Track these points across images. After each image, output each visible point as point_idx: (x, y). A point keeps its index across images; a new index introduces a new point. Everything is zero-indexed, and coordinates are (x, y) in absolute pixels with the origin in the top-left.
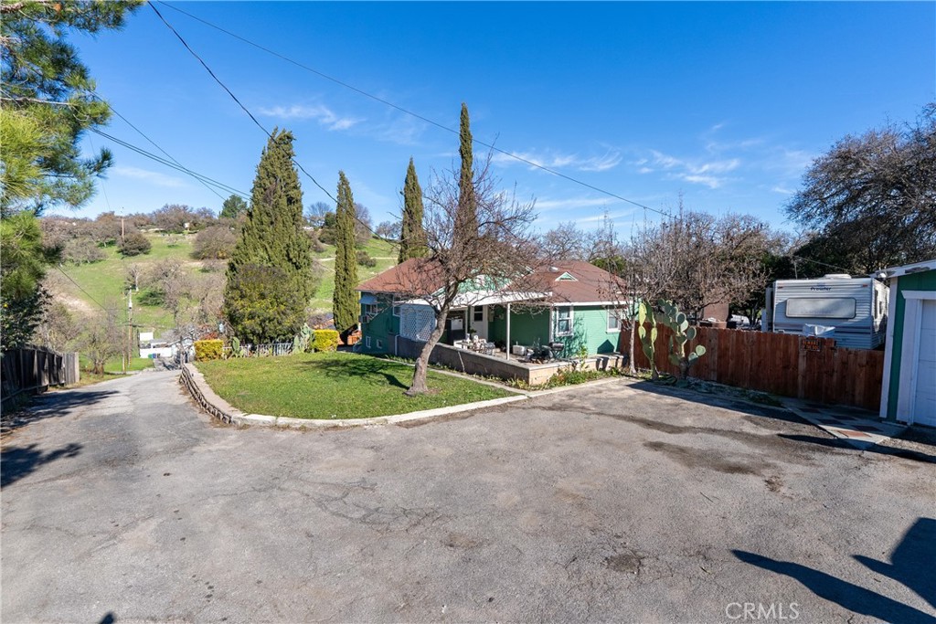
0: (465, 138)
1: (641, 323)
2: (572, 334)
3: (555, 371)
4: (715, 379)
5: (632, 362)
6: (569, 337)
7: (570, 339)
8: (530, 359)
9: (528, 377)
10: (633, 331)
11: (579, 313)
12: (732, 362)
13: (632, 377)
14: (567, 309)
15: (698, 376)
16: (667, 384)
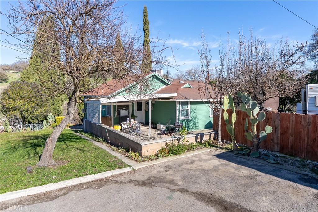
0: (146, 22)
1: (225, 110)
2: (190, 118)
3: (163, 145)
4: (279, 150)
5: (220, 137)
6: (188, 120)
7: (188, 121)
8: (164, 132)
9: (141, 150)
10: (220, 115)
11: (194, 106)
12: (291, 139)
13: (219, 148)
14: (186, 103)
15: (266, 148)
16: (244, 155)
